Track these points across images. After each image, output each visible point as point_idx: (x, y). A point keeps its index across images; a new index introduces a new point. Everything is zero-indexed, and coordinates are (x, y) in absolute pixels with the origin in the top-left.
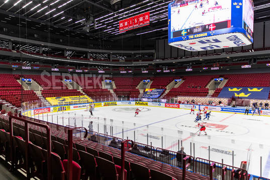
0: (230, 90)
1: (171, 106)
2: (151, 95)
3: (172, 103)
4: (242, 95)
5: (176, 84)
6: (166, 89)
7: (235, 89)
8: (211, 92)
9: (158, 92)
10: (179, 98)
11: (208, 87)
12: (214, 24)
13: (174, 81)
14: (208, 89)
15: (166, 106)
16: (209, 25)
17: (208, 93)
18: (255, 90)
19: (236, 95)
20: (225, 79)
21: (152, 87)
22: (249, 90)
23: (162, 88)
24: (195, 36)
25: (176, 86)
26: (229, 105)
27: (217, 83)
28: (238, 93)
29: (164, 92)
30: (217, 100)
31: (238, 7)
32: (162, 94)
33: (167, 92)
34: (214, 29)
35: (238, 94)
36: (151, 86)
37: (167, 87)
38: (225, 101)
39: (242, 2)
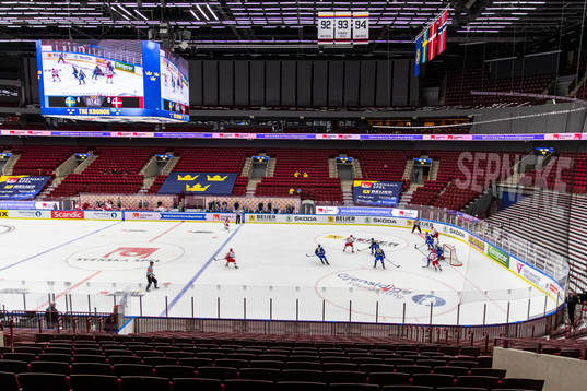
0: (180, 178)
1: (65, 215)
2: (16, 191)
3: (68, 208)
4: (197, 188)
5: (79, 163)
6: (54, 177)
7: (188, 178)
8: (148, 183)
9: (33, 183)
10: (84, 198)
11: (142, 172)
12: (120, 98)
13: (73, 157)
14: (143, 177)
15: (53, 216)
16: (112, 98)
17: (142, 184)
18: (217, 178)
19: (188, 188)
20: (176, 155)
21: (17, 170)
22: (209, 179)
23: (44, 175)
24: (90, 111)
25: (79, 170)
26: (175, 207)
27: (160, 164)
28: (192, 184)
29: (49, 183)
30: (155, 199)
31: (153, 79)
32: (46, 187)
33: (56, 183)
34: (120, 106)
35: (192, 186)
36: (15, 168)
37: (57, 172)
38: (168, 199)
39: (159, 72)
